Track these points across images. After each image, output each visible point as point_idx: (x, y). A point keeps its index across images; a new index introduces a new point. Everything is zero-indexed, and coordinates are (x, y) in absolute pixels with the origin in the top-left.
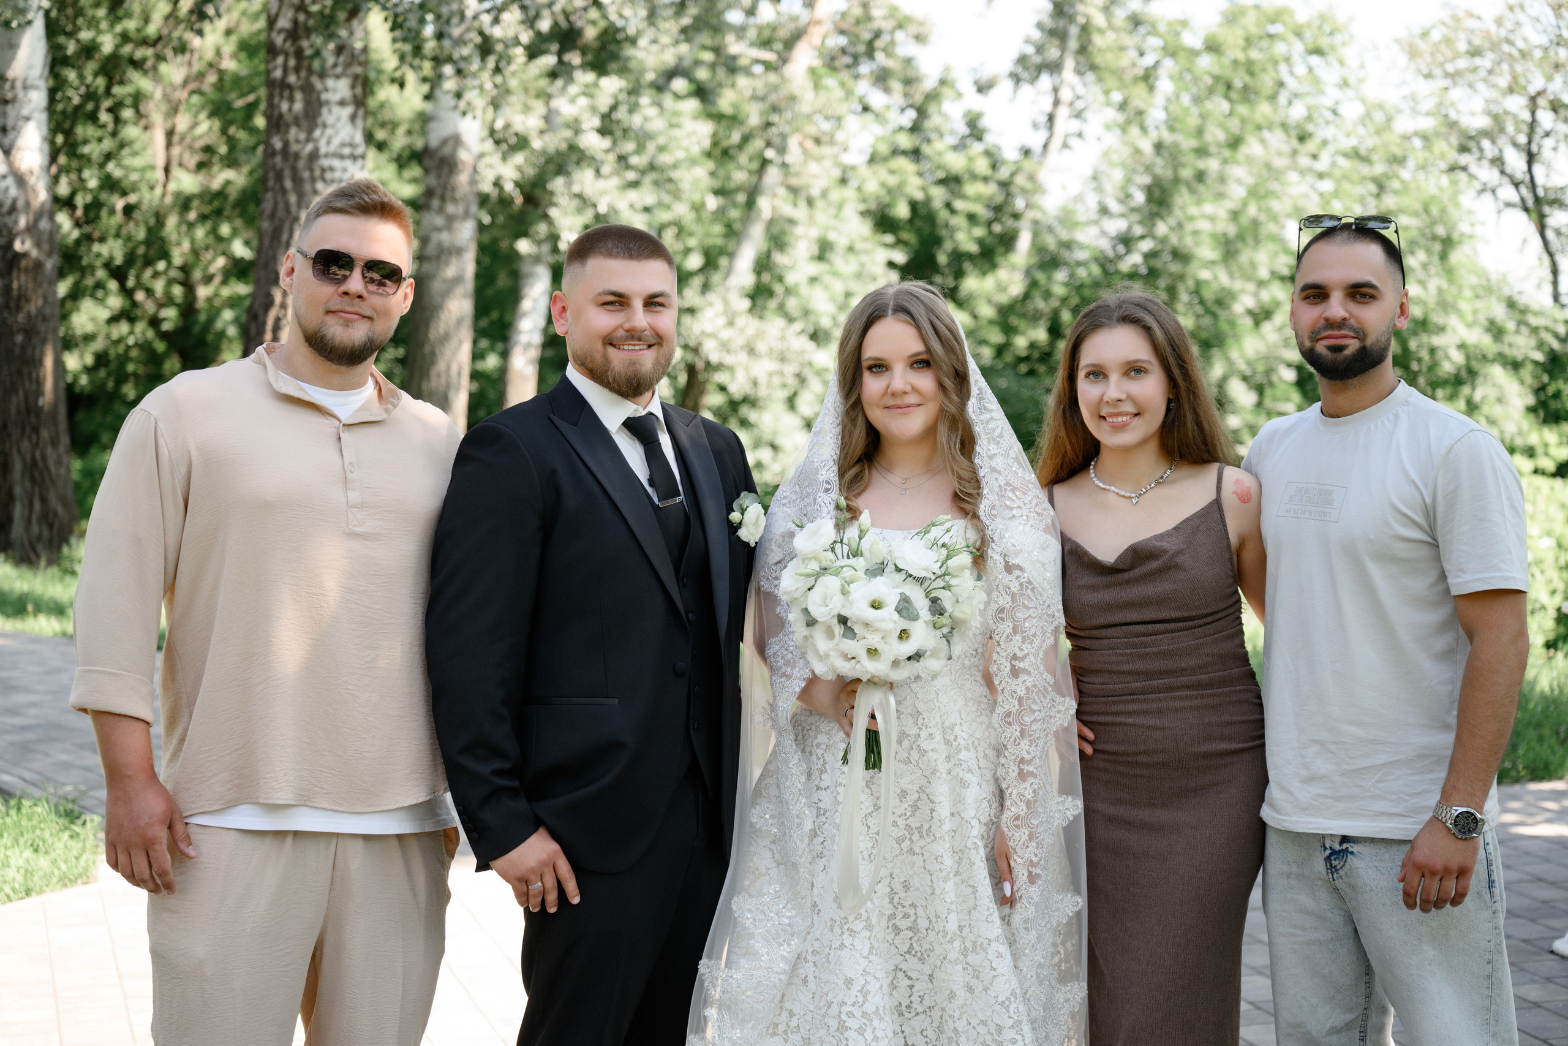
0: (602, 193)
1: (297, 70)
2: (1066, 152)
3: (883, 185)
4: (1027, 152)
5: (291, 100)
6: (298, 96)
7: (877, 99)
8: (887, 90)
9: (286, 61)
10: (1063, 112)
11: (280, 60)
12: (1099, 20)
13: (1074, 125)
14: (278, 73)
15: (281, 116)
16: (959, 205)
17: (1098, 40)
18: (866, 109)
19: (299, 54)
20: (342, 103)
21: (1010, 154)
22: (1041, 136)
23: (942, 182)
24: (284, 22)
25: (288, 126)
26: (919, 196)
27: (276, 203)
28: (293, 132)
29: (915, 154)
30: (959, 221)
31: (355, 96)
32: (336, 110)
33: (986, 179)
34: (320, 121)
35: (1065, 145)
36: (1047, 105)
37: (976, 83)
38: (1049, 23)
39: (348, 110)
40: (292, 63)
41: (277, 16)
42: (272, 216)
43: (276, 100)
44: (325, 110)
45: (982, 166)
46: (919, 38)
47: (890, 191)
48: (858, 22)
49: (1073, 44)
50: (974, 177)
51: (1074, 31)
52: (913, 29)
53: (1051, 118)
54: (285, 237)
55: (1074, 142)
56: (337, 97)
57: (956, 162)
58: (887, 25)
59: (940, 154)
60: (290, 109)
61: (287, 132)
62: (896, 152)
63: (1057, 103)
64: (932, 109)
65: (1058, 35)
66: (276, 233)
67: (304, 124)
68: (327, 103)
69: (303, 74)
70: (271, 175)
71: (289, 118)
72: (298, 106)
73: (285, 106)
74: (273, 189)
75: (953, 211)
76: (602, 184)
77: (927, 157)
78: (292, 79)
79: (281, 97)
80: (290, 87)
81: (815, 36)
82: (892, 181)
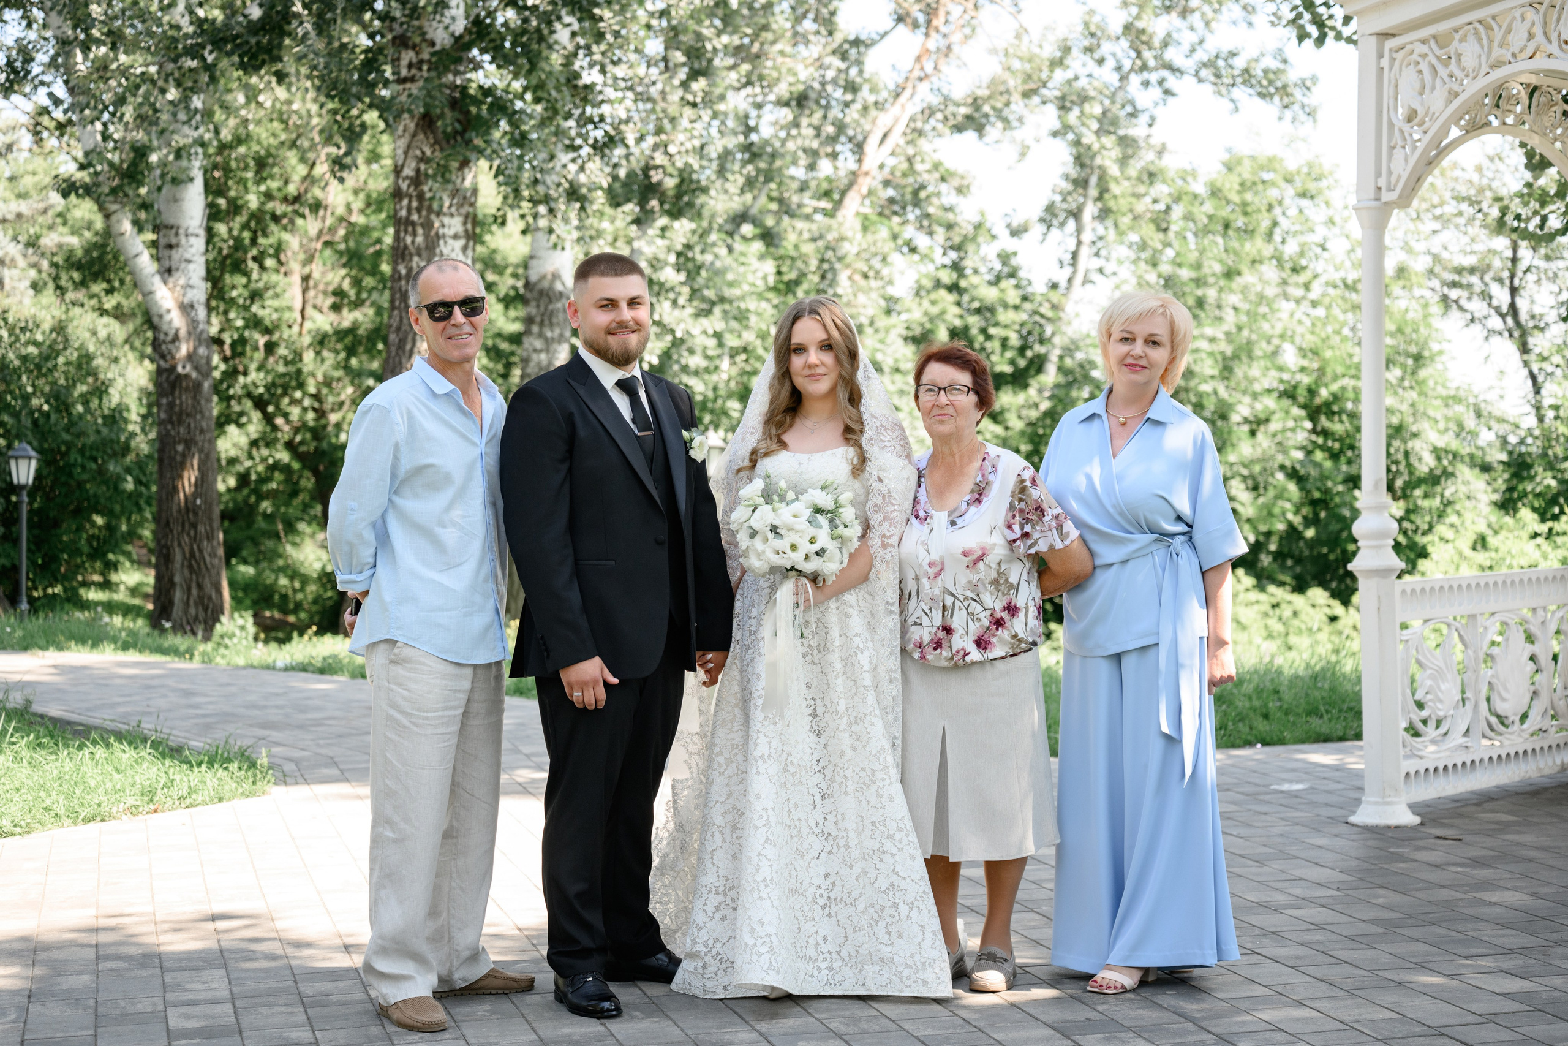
0: (679, 321)
1: (419, 210)
2: (1088, 286)
3: (926, 314)
4: (1054, 286)
5: (414, 234)
6: (420, 231)
7: (922, 241)
8: (931, 234)
9: (410, 202)
10: (1085, 251)
11: (405, 202)
12: (1114, 170)
13: (1097, 263)
14: (403, 213)
15: (406, 247)
16: (992, 331)
17: (1115, 189)
18: (913, 250)
19: (421, 197)
20: (456, 237)
21: (1039, 287)
22: (1068, 271)
23: (978, 311)
24: (408, 172)
25: (411, 255)
26: (958, 323)
27: (401, 318)
28: (416, 259)
29: (954, 288)
30: (994, 345)
31: (466, 231)
32: (450, 241)
33: (1016, 308)
34: (438, 251)
35: (1086, 281)
36: (1072, 245)
37: (1008, 226)
38: (1074, 173)
39: (461, 242)
40: (415, 204)
41: (403, 166)
42: (398, 329)
43: (402, 234)
44: (442, 242)
45: (1013, 297)
46: (960, 190)
47: (932, 320)
48: (904, 175)
49: (1093, 192)
50: (1006, 306)
51: (1093, 180)
52: (956, 182)
53: (1075, 255)
54: (408, 347)
55: (1095, 277)
56: (452, 232)
57: (990, 294)
58: (931, 179)
59: (976, 287)
60: (413, 242)
61: (411, 260)
62: (938, 284)
63: (1079, 243)
64: (971, 248)
65: (1081, 183)
66: (402, 342)
67: (424, 254)
68: (444, 236)
69: (424, 213)
70: (398, 295)
71: (412, 249)
72: (420, 239)
73: (409, 240)
74: (399, 308)
75: (989, 337)
76: (677, 313)
77: (965, 290)
78: (415, 217)
79: (406, 232)
80: (413, 224)
81: (864, 185)
82: (934, 310)
